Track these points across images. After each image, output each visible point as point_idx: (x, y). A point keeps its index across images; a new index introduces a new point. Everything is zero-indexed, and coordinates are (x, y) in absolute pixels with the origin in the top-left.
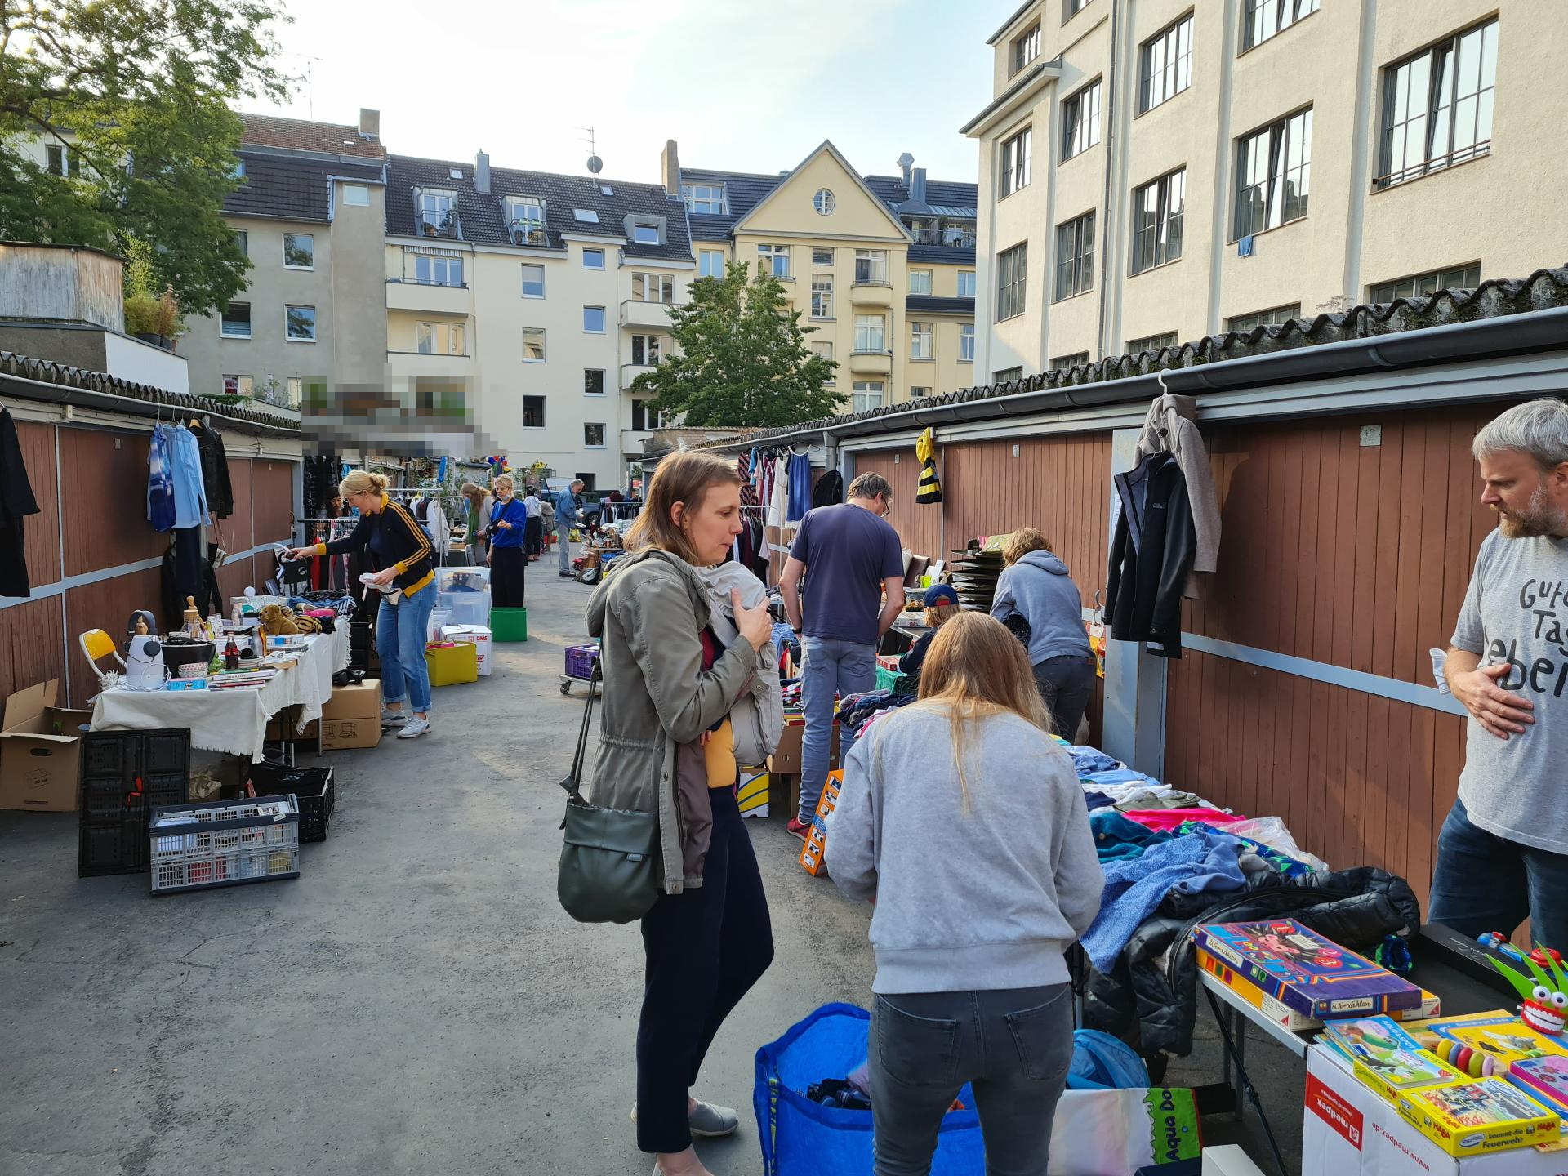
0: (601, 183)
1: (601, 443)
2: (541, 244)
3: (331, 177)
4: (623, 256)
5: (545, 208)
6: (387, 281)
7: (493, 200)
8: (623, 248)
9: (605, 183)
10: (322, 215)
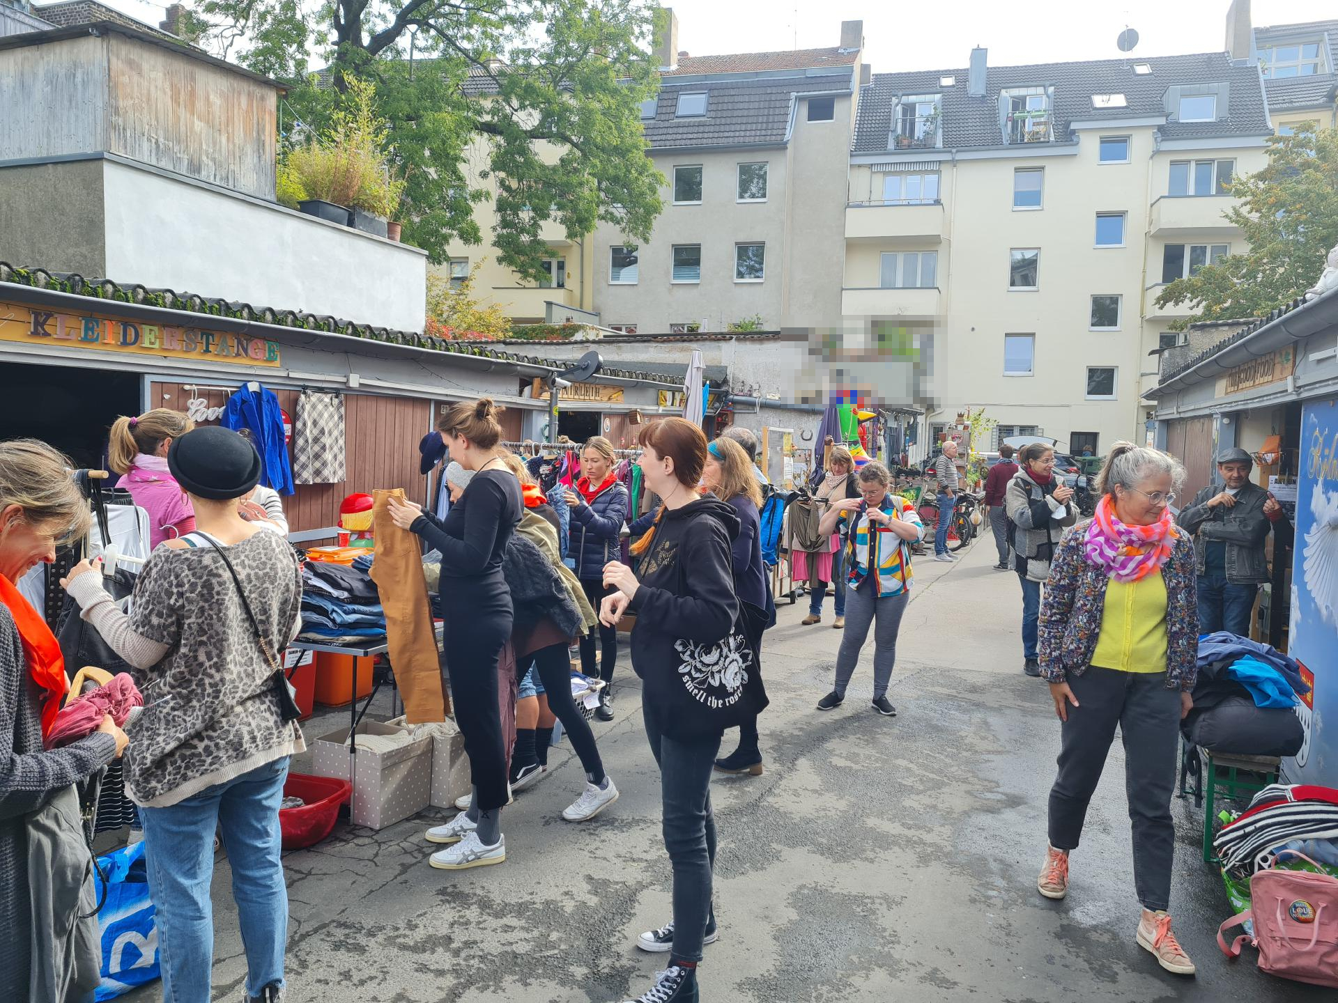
0: (1133, 62)
1: (1111, 393)
2: (1042, 140)
3: (794, 95)
4: (1159, 140)
5: (1052, 97)
6: (848, 206)
7: (987, 101)
8: (1159, 130)
9: (1141, 61)
10: (779, 138)
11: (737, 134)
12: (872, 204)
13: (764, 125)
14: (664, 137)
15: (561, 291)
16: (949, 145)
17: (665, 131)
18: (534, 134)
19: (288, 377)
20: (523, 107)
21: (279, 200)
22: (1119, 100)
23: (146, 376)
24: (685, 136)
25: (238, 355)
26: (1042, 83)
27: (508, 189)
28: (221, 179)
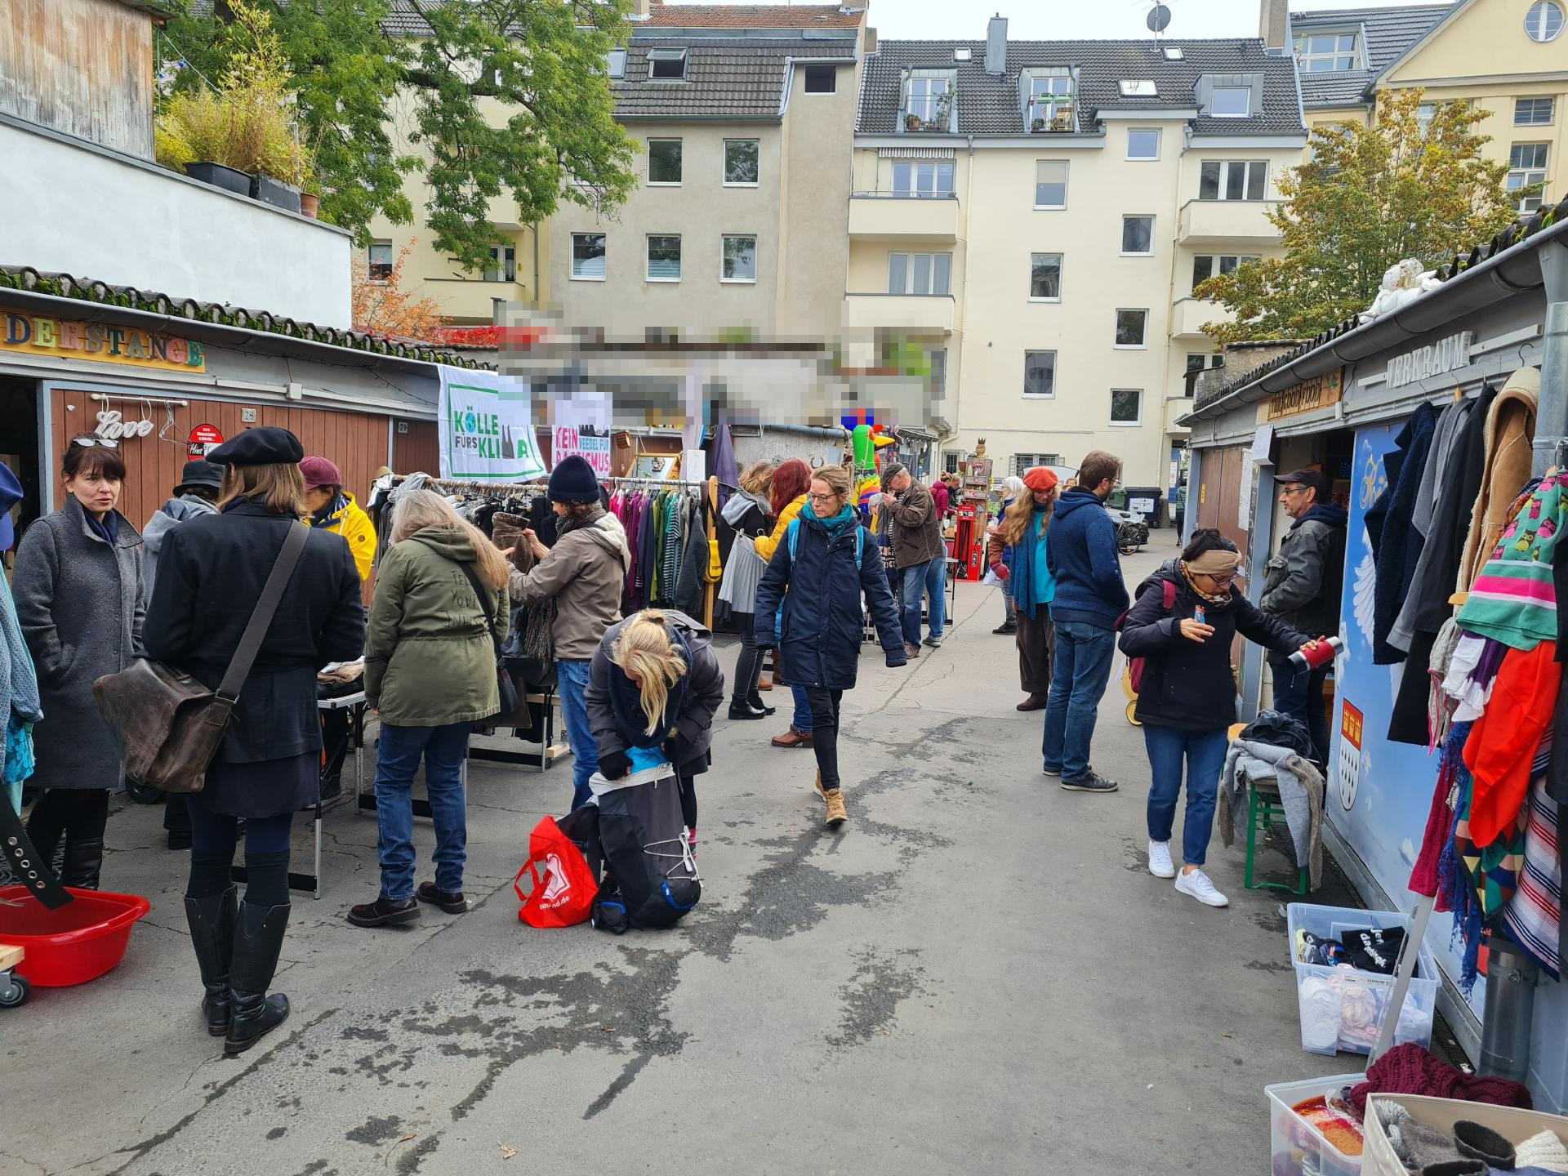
0: (1164, 44)
1: (1134, 418)
2: (1066, 129)
3: (789, 59)
4: (1190, 135)
5: (1077, 80)
6: (852, 197)
7: (1007, 80)
8: (1190, 124)
9: (1172, 43)
10: (772, 110)
11: (723, 103)
12: (879, 195)
13: (755, 95)
14: (634, 102)
15: (511, 286)
16: (966, 130)
17: (636, 94)
18: (477, 90)
19: (216, 386)
20: (461, 56)
21: (158, 161)
22: (1148, 88)
23: (45, 382)
24: (660, 102)
25: (154, 357)
26: (1067, 63)
27: (446, 157)
28: (82, 130)
